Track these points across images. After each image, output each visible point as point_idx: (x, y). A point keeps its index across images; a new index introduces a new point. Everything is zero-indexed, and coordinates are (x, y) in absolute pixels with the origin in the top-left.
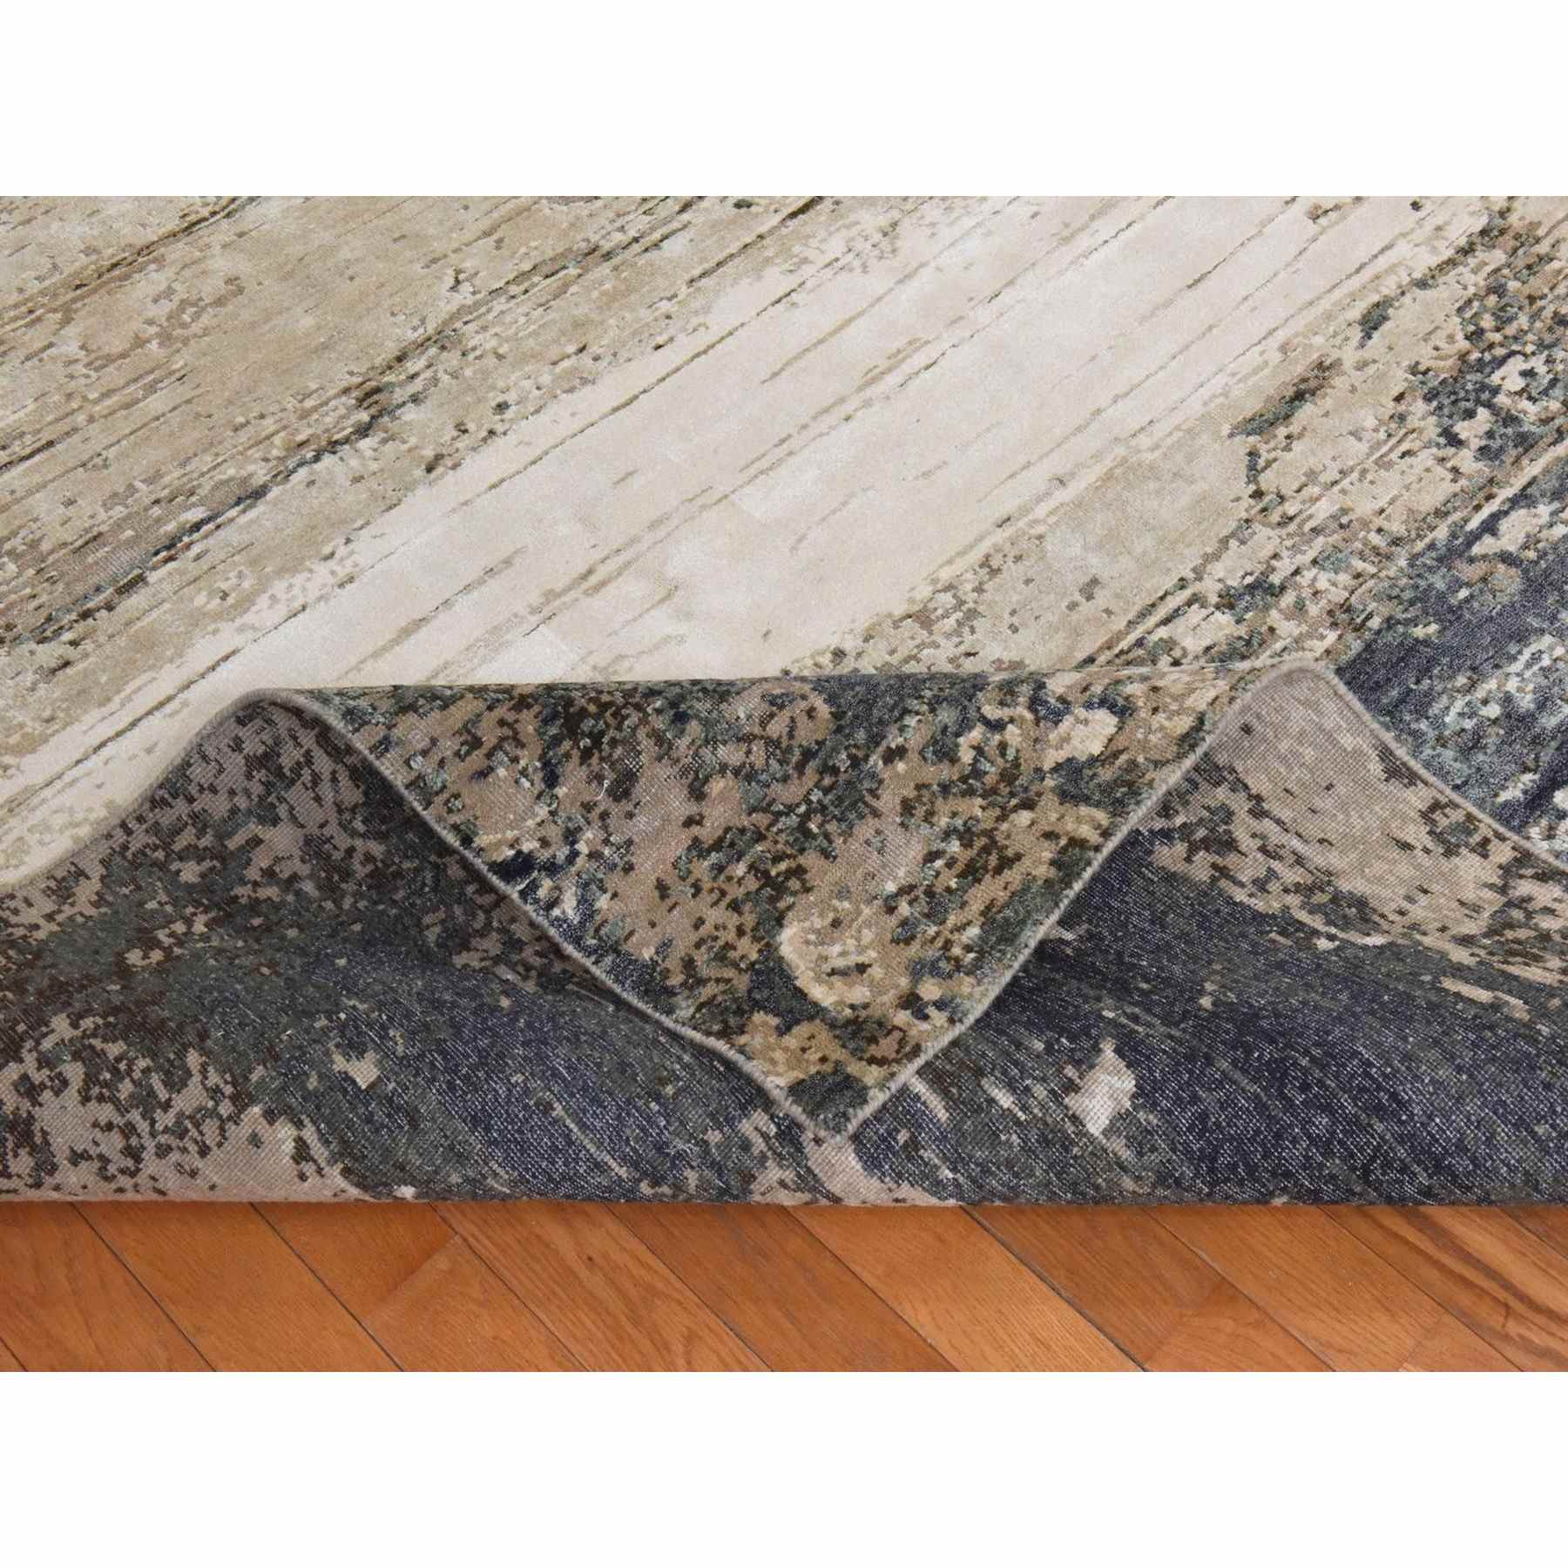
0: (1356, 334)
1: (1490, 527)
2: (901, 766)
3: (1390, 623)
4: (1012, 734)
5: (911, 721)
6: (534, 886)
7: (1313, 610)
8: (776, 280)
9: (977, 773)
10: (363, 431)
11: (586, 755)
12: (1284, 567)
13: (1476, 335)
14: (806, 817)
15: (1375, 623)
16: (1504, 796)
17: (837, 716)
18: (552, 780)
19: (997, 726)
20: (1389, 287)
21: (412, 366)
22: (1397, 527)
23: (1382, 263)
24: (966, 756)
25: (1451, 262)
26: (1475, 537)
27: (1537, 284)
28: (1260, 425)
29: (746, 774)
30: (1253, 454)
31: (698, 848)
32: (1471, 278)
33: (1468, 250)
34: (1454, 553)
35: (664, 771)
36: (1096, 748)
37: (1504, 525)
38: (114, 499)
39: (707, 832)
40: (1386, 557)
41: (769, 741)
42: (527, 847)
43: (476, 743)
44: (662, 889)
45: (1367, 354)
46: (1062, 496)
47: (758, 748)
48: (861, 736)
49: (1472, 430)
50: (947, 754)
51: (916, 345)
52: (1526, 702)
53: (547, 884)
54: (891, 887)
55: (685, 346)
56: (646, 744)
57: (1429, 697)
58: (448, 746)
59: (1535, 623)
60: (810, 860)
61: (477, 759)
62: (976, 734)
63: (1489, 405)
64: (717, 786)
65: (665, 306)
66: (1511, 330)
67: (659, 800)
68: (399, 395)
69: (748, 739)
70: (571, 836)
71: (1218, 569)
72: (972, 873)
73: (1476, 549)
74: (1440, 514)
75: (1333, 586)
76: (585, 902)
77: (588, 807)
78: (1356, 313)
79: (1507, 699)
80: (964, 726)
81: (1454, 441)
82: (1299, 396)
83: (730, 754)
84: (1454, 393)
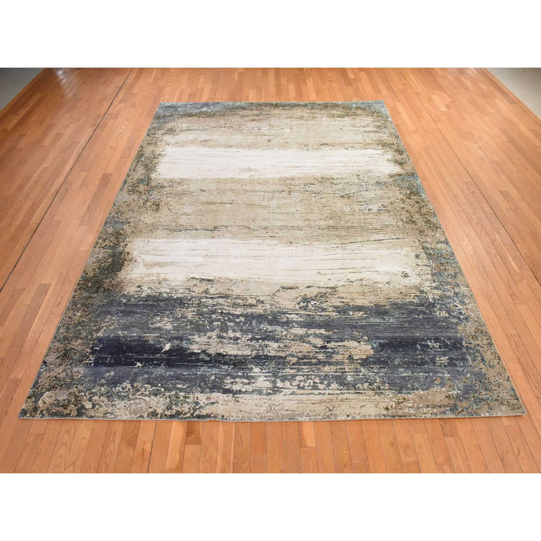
0: (305, 287)
1: (290, 314)
2: (76, 389)
3: (268, 314)
4: (85, 398)
5: (82, 386)
6: (43, 365)
7: (264, 308)
8: (260, 241)
9: (78, 397)
10: (211, 230)
11: (62, 359)
12: (266, 302)
13: (316, 296)
14: (64, 384)
15: (267, 313)
16: (256, 336)
17: (79, 379)
18: (57, 358)
19: (85, 395)
20: (314, 285)
21: (222, 227)
22: (282, 307)
23: (318, 282)
24: (80, 395)
25: (325, 288)
26: (288, 314)
27: (330, 296)
28: (283, 288)
29: (67, 375)
30: (279, 290)
31: (55, 377)
32: (324, 291)
33: (328, 288)
34: (284, 313)
35: (64, 367)
36: (87, 407)
37: (291, 315)
38: (187, 223)
39: (58, 376)
40: (277, 308)
41: (72, 375)
42: (48, 362)
43: (58, 350)
44: (49, 377)
45: (303, 290)
46: (257, 280)
47: (71, 374)
48: (77, 383)
49: (302, 304)
50: (79, 392)
51: (264, 256)
52: (269, 330)
53: (44, 366)
54: (58, 399)
55: (245, 242)
56: (66, 364)
57: (262, 323)
58: (56, 348)
59: (281, 325)
60: (59, 388)
61: (56, 351)
62: (83, 394)
63: (307, 303)
64: (64, 373)
65: (248, 237)
66: (320, 298)
67: (60, 369)
68: (218, 229)
69: (71, 372)
70: (52, 364)
71: (261, 297)
72: (63, 406)
73: (286, 315)
74: (288, 309)
75: (268, 307)
76: (43, 371)
77: (56, 363)
78: (308, 285)
79: (268, 329)
80: (84, 392)
81: (299, 304)
82: (291, 288)
83: (69, 372)
84: (306, 300)
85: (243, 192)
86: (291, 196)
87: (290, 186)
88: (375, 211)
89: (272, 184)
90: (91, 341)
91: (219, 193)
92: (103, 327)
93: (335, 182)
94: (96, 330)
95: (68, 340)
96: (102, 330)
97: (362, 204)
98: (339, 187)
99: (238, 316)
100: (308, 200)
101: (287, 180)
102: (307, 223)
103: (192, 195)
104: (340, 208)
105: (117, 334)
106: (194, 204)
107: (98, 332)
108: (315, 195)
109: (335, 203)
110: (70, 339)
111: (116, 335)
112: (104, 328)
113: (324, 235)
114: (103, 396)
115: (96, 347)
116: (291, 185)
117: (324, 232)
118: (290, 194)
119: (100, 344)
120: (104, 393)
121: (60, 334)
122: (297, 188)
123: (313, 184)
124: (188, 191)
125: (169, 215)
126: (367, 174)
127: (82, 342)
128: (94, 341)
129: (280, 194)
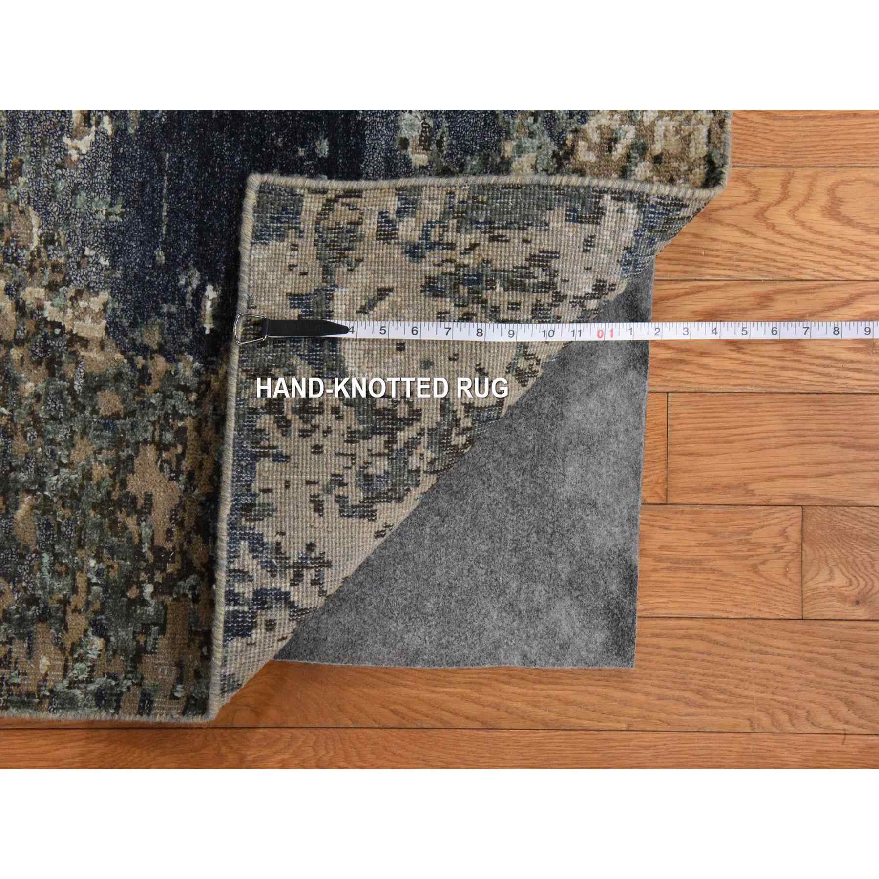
90: (144, 376)
92: (20, 307)
94: (53, 366)
95: (130, 580)
96: (50, 313)
105: (91, 170)
107: (75, 339)
110: (120, 565)
111: (102, 177)
112: (33, 294)
114: (571, 152)
115: (195, 317)
119: (178, 295)
120: (553, 147)
121: (79, 670)
127: (150, 452)
128: (145, 351)
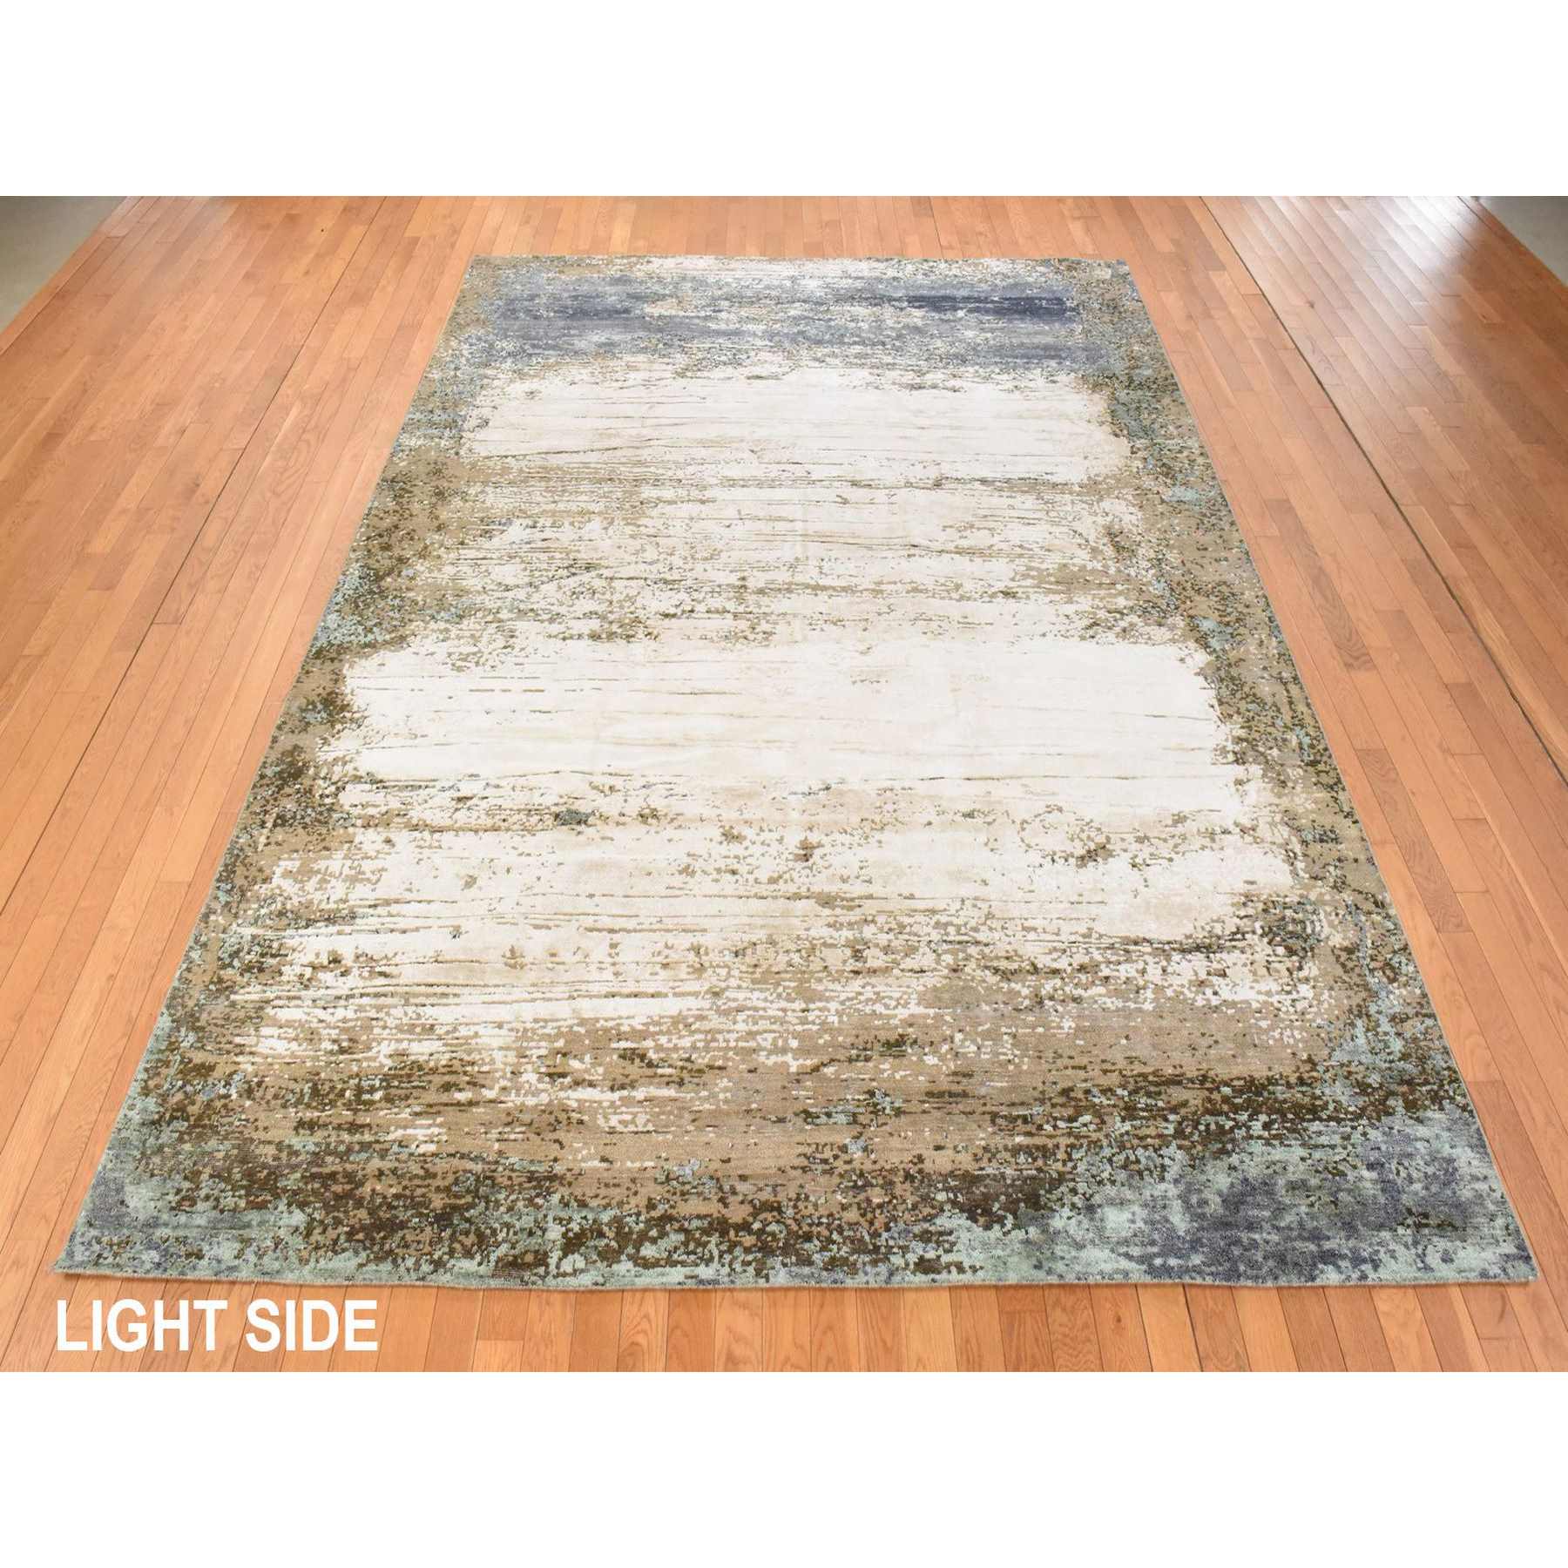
84: (736, 362)
85: (883, 587)
86: (740, 575)
87: (741, 609)
88: (517, 522)
89: (795, 616)
91: (958, 587)
93: (595, 624)
97: (545, 544)
98: (585, 605)
99: (855, 343)
100: (692, 557)
101: (747, 633)
102: (708, 494)
103: (1033, 577)
104: (610, 531)
106: (1019, 551)
108: (668, 577)
109: (619, 547)
113: (673, 467)
116: (735, 616)
117: (670, 473)
118: (743, 579)
122: (716, 602)
123: (667, 616)
124: (1050, 591)
125: (1070, 519)
126: (476, 649)
129: (773, 582)
